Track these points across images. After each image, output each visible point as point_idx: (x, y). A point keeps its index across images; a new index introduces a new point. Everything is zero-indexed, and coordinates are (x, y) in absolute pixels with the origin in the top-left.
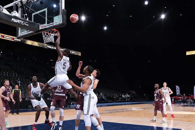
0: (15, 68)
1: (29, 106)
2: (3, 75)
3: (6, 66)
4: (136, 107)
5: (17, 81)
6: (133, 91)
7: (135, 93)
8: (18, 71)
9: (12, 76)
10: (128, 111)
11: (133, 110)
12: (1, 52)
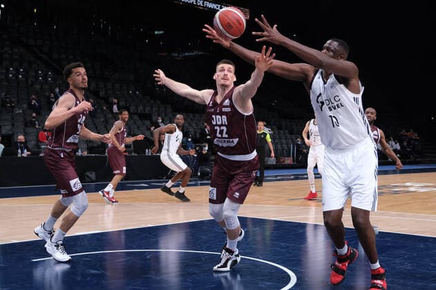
0: (44, 56)
1: (88, 174)
2: (7, 77)
3: (16, 50)
4: (421, 182)
5: (52, 95)
6: (412, 131)
7: (415, 136)
8: (54, 65)
9: (37, 79)
10: (396, 193)
11: (412, 189)
12: (3, 6)
